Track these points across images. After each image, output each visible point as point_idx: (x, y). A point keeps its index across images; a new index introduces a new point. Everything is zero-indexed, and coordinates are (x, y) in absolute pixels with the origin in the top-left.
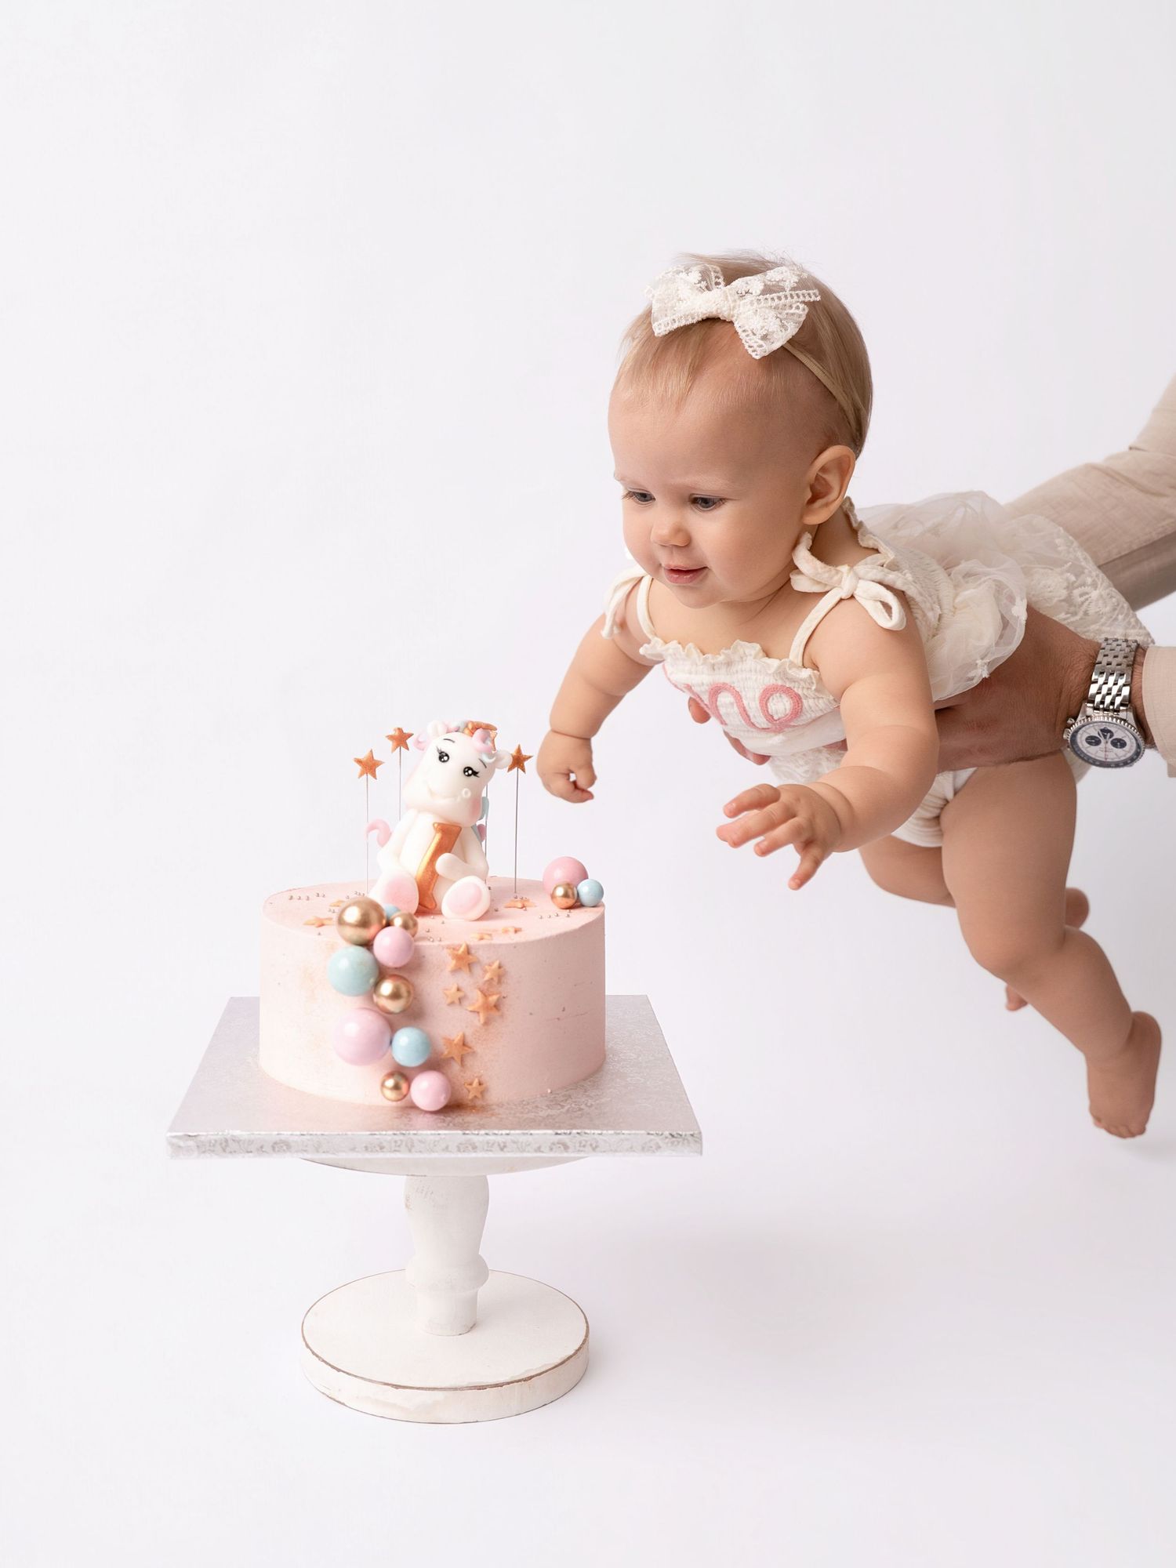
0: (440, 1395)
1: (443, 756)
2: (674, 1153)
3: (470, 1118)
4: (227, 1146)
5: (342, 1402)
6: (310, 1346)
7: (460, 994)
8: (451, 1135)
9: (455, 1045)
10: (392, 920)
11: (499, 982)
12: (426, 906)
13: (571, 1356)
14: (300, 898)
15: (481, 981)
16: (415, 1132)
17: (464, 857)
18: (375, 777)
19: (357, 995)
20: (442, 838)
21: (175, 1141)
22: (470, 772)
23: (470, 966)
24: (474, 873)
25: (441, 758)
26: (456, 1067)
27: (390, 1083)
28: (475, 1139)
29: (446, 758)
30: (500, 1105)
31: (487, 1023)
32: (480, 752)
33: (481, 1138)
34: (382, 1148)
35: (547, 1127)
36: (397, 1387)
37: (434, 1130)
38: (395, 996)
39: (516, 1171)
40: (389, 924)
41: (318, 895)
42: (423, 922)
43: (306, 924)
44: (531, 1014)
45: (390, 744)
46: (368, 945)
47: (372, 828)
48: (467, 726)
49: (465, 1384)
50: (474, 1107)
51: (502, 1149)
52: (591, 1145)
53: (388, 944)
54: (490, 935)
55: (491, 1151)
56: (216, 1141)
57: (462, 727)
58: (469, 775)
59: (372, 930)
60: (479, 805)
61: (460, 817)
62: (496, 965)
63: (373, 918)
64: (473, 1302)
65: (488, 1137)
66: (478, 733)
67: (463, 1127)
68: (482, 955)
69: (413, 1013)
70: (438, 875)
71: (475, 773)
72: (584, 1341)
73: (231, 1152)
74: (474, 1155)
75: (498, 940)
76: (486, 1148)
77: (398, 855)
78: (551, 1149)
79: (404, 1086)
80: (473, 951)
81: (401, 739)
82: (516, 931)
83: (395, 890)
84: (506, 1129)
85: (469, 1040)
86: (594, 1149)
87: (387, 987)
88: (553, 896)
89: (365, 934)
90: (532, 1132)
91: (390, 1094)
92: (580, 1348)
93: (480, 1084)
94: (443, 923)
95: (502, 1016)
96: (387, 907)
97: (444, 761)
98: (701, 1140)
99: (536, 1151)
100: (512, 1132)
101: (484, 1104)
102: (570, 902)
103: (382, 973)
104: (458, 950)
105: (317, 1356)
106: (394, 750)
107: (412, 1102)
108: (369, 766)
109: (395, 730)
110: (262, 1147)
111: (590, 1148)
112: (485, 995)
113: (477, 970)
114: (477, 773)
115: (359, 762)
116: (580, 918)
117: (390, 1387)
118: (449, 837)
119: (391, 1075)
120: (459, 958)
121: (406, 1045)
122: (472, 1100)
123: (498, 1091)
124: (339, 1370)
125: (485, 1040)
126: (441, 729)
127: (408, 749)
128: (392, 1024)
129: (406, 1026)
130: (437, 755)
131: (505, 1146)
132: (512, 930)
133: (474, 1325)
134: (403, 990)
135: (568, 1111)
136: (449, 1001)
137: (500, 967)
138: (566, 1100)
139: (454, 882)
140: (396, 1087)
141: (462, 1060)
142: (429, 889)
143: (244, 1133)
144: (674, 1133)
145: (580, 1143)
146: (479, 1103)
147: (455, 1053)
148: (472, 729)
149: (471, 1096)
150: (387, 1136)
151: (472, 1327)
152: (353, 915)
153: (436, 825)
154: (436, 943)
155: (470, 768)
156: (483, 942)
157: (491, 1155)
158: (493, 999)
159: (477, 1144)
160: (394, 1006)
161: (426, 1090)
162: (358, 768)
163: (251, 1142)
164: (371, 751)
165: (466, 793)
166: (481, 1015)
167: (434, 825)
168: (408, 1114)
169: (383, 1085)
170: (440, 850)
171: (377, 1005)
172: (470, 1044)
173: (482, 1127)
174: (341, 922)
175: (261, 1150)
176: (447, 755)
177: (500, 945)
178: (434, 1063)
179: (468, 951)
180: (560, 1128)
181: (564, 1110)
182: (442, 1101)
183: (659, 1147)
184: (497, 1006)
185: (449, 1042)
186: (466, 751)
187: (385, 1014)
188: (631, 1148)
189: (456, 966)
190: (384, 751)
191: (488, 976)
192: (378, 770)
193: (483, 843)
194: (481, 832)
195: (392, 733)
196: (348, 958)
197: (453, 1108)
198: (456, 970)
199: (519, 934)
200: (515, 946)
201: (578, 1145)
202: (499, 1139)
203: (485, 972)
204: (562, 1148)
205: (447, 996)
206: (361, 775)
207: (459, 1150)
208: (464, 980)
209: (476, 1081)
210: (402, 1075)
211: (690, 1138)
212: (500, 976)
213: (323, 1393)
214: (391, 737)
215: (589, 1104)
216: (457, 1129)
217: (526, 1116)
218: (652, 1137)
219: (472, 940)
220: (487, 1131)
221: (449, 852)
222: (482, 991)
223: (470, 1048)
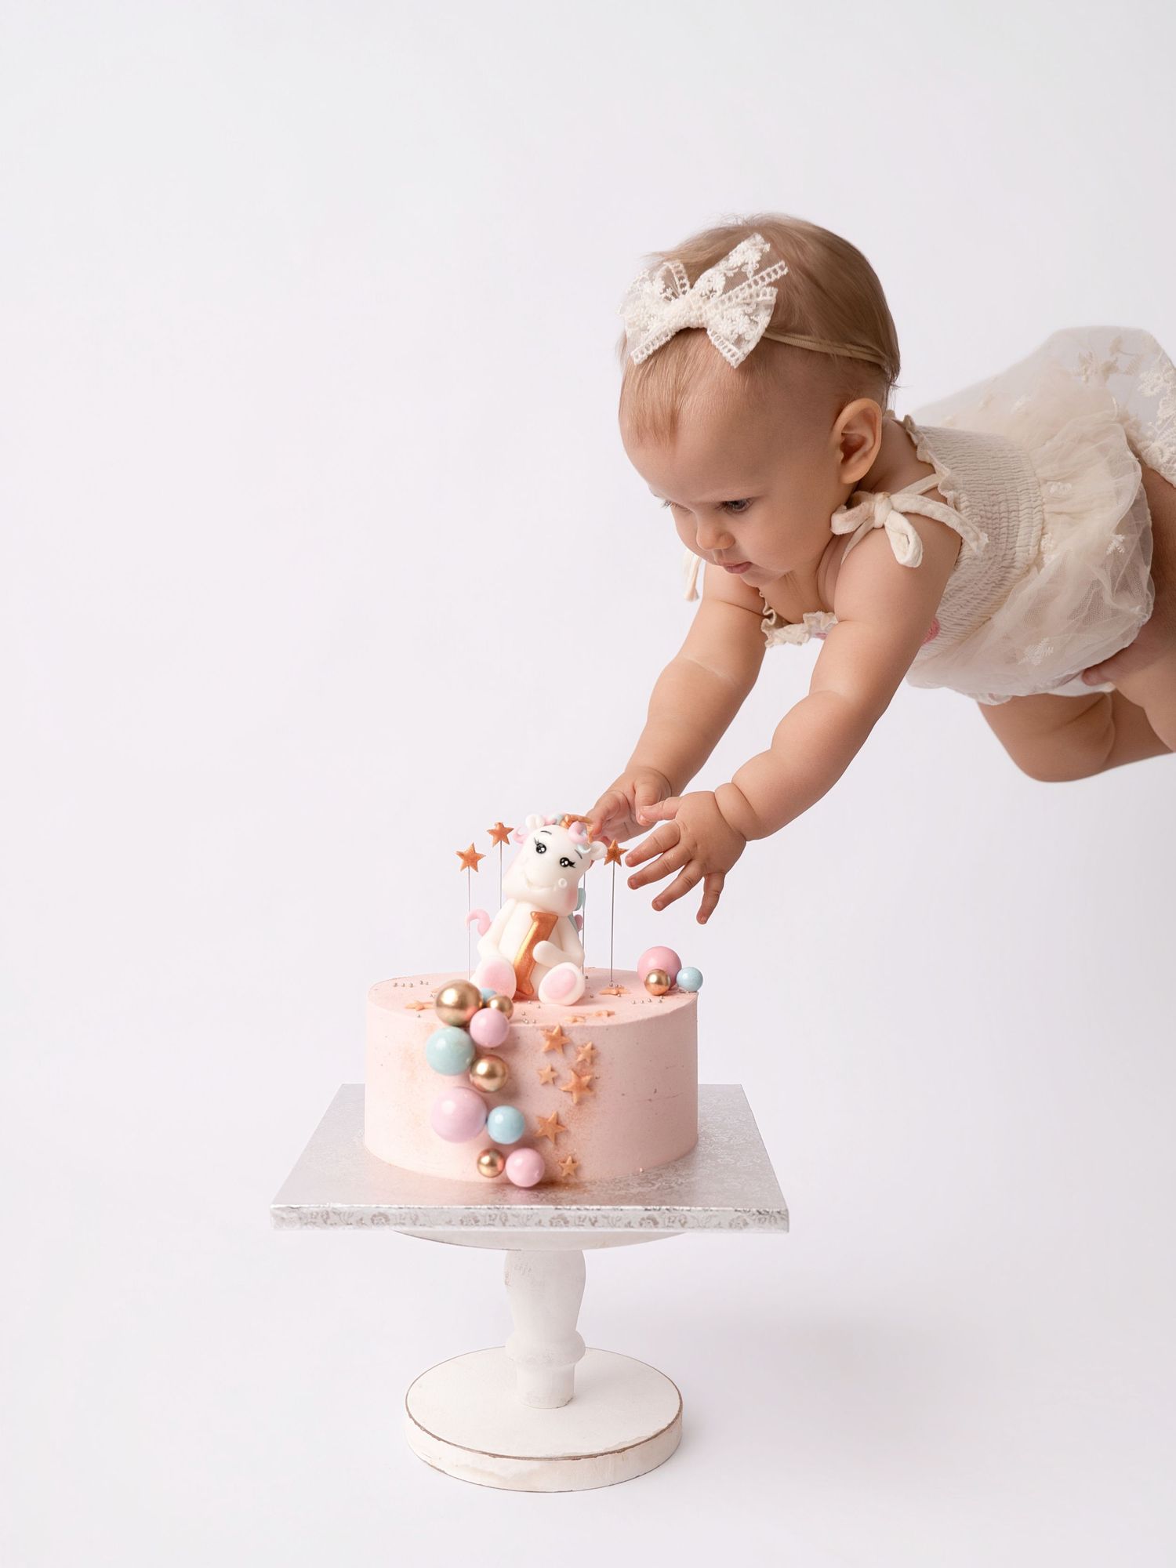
0: (535, 1464)
1: (540, 848)
2: (761, 1230)
3: (563, 1194)
4: (328, 1218)
5: (442, 1469)
6: (414, 1416)
7: (554, 1074)
8: (545, 1210)
9: (549, 1123)
10: (489, 1002)
11: (592, 1063)
12: (524, 992)
13: (664, 1430)
14: (404, 986)
15: (574, 1063)
16: (509, 1206)
17: (561, 947)
18: (476, 869)
19: (455, 1074)
20: (539, 928)
21: (278, 1212)
22: (565, 862)
23: (563, 1046)
24: (570, 960)
25: (538, 849)
26: (550, 1145)
27: (486, 1159)
28: (567, 1214)
29: (543, 849)
30: (593, 1183)
31: (580, 1103)
32: (576, 843)
33: (572, 1213)
34: (477, 1221)
35: (637, 1203)
36: (495, 1456)
37: (527, 1204)
38: (491, 1075)
39: (608, 1246)
40: (485, 1006)
41: (422, 983)
42: (519, 1007)
43: (407, 1008)
44: (623, 1095)
45: (491, 838)
46: (464, 1026)
47: (473, 917)
48: (563, 819)
49: (559, 1454)
50: (567, 1184)
51: (593, 1224)
52: (680, 1221)
53: (483, 1024)
54: (584, 1018)
55: (583, 1226)
56: (318, 1213)
57: (559, 819)
58: (565, 866)
59: (469, 1011)
60: (575, 896)
61: (557, 906)
62: (589, 1046)
63: (470, 1000)
64: (570, 1377)
65: (579, 1213)
66: (575, 825)
67: (556, 1202)
68: (575, 1037)
69: (508, 1092)
70: (536, 962)
71: (571, 864)
72: (678, 1415)
73: (332, 1224)
74: (565, 1229)
75: (590, 1023)
76: (577, 1223)
77: (497, 943)
78: (641, 1225)
79: (499, 1163)
80: (567, 1033)
81: (501, 834)
82: (609, 1015)
83: (493, 976)
84: (597, 1204)
85: (562, 1119)
86: (683, 1225)
87: (483, 1067)
88: (647, 984)
89: (462, 1015)
90: (622, 1207)
91: (486, 1170)
92: (673, 1423)
93: (573, 1162)
94: (539, 1007)
95: (595, 1096)
96: (484, 991)
97: (542, 852)
98: (788, 1217)
99: (626, 1226)
100: (603, 1207)
101: (577, 1181)
102: (663, 988)
103: (478, 1053)
104: (552, 1032)
105: (419, 1426)
106: (495, 843)
107: (508, 1179)
108: (471, 859)
109: (496, 825)
110: (361, 1219)
111: (679, 1224)
112: (579, 1076)
113: (571, 1052)
114: (573, 864)
115: (461, 855)
116: (672, 1004)
117: (487, 1456)
118: (547, 926)
119: (487, 1152)
120: (552, 1039)
121: (501, 1123)
122: (565, 1177)
123: (591, 1170)
124: (439, 1439)
125: (577, 1119)
126: (539, 822)
127: (508, 843)
128: (488, 1102)
129: (503, 1104)
130: (535, 846)
131: (596, 1221)
132: (605, 1014)
133: (572, 1399)
134: (499, 1070)
135: (658, 1188)
136: (543, 1081)
137: (592, 1048)
138: (658, 1178)
139: (550, 968)
140: (492, 1164)
141: (556, 1138)
142: (526, 975)
143: (345, 1206)
144: (761, 1210)
145: (670, 1219)
146: (572, 1180)
147: (550, 1132)
148: (569, 821)
149: (564, 1174)
150: (482, 1210)
151: (569, 1401)
152: (450, 997)
153: (533, 914)
154: (531, 1025)
155: (566, 859)
156: (576, 1024)
157: (582, 1229)
158: (586, 1079)
159: (568, 1219)
160: (490, 1085)
161: (521, 1167)
162: (461, 861)
163: (351, 1215)
164: (473, 845)
165: (562, 883)
166: (574, 1094)
167: (531, 914)
168: (503, 1190)
169: (479, 1162)
170: (537, 938)
171: (473, 1084)
172: (564, 1123)
173: (575, 1202)
174: (439, 1004)
175: (361, 1222)
176: (544, 847)
177: (592, 1027)
178: (528, 1141)
179: (562, 1032)
180: (649, 1204)
181: (655, 1188)
182: (536, 1178)
183: (746, 1224)
184: (589, 1087)
185: (543, 1121)
186: (563, 842)
187: (481, 1092)
188: (719, 1224)
189: (549, 1047)
190: (485, 844)
191: (580, 1058)
192: (480, 863)
193: (581, 932)
194: (578, 922)
195: (493, 827)
196: (446, 1038)
197: (547, 1184)
198: (550, 1051)
199: (611, 1017)
200: (608, 1028)
201: (667, 1220)
202: (591, 1214)
203: (579, 1053)
204: (652, 1224)
205: (541, 1075)
206: (463, 868)
207: (551, 1225)
208: (558, 1061)
209: (570, 1159)
210: (498, 1153)
211: (777, 1216)
212: (593, 1057)
213: (425, 1461)
214: (492, 832)
215: (679, 1183)
216: (550, 1204)
217: (617, 1193)
218: (740, 1214)
219: (566, 1021)
220: (579, 1207)
221: (547, 940)
222: (575, 1072)
223: (563, 1127)
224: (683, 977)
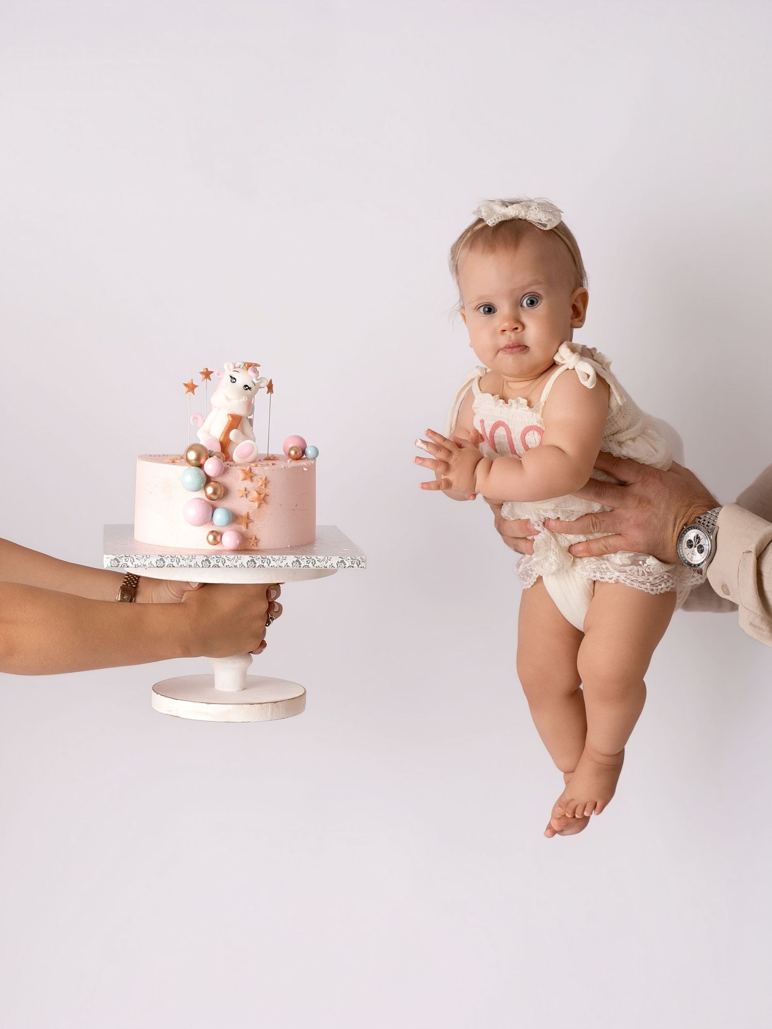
7: (246, 492)
9: (244, 517)
10: (211, 454)
11: (266, 487)
14: (155, 456)
15: (257, 486)
17: (244, 432)
18: (194, 393)
20: (232, 422)
22: (247, 387)
23: (251, 478)
24: (248, 439)
25: (231, 381)
26: (244, 529)
27: (211, 536)
28: (255, 559)
29: (234, 380)
31: (259, 507)
32: (252, 378)
34: (210, 563)
35: (290, 554)
38: (215, 491)
40: (210, 456)
45: (202, 377)
46: (201, 466)
47: (195, 417)
48: (245, 365)
50: (252, 550)
52: (312, 562)
53: (211, 466)
55: (263, 566)
57: (242, 365)
58: (246, 389)
59: (203, 459)
60: (250, 407)
61: (240, 411)
63: (203, 454)
66: (251, 368)
68: (257, 473)
70: (231, 440)
71: (250, 388)
76: (261, 564)
77: (209, 431)
79: (218, 538)
80: (253, 471)
81: (207, 374)
85: (251, 515)
87: (210, 488)
88: (289, 455)
89: (199, 461)
90: (283, 556)
91: (212, 542)
93: (256, 538)
95: (266, 505)
96: (209, 449)
97: (234, 382)
98: (366, 562)
102: (298, 457)
103: (208, 480)
104: (245, 470)
106: (203, 379)
107: (223, 546)
108: (191, 387)
109: (204, 369)
111: (312, 564)
112: (259, 494)
113: (255, 481)
115: (186, 385)
116: (302, 464)
118: (236, 422)
119: (212, 532)
120: (246, 474)
121: (220, 517)
122: (252, 547)
123: (265, 543)
125: (258, 516)
126: (231, 366)
127: (210, 380)
128: (214, 506)
129: (221, 507)
132: (271, 464)
134: (219, 490)
135: (299, 551)
136: (240, 495)
137: (266, 479)
139: (238, 444)
140: (215, 538)
141: (247, 526)
142: (226, 446)
145: (307, 561)
146: (255, 548)
147: (244, 522)
148: (247, 366)
150: (213, 557)
152: (192, 456)
153: (229, 415)
154: (234, 467)
156: (257, 467)
158: (262, 495)
160: (214, 497)
161: (229, 540)
162: (185, 389)
163: (145, 560)
164: (192, 380)
165: (245, 398)
166: (256, 503)
167: (227, 415)
169: (208, 537)
170: (231, 427)
171: (206, 497)
172: (251, 517)
173: (259, 554)
179: (250, 470)
182: (237, 546)
186: (244, 378)
187: (210, 500)
189: (244, 477)
190: (198, 380)
191: (260, 484)
192: (195, 390)
193: (252, 427)
194: (251, 421)
195: (203, 371)
196: (191, 473)
197: (242, 550)
199: (274, 466)
200: (273, 470)
203: (259, 481)
204: (298, 564)
206: (187, 392)
208: (248, 485)
209: (254, 536)
211: (360, 560)
212: (266, 484)
214: (202, 373)
218: (342, 559)
221: (236, 429)
222: (257, 491)
223: (251, 520)
224: (309, 452)
